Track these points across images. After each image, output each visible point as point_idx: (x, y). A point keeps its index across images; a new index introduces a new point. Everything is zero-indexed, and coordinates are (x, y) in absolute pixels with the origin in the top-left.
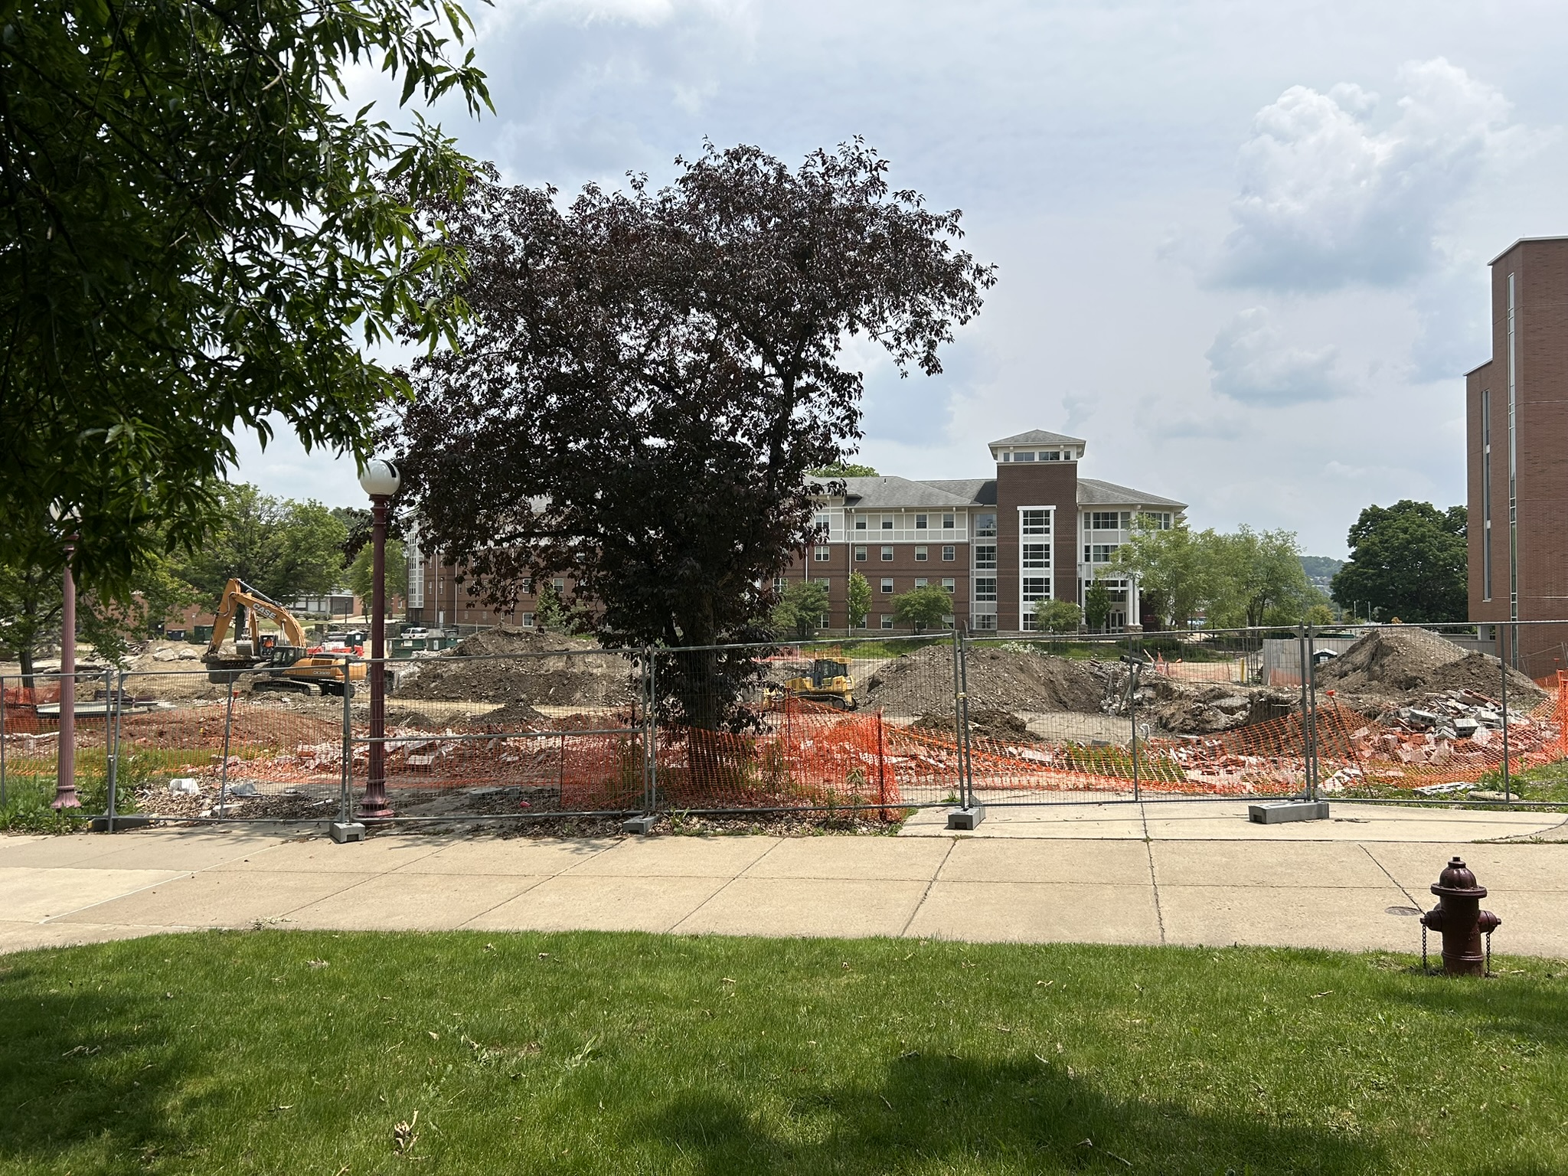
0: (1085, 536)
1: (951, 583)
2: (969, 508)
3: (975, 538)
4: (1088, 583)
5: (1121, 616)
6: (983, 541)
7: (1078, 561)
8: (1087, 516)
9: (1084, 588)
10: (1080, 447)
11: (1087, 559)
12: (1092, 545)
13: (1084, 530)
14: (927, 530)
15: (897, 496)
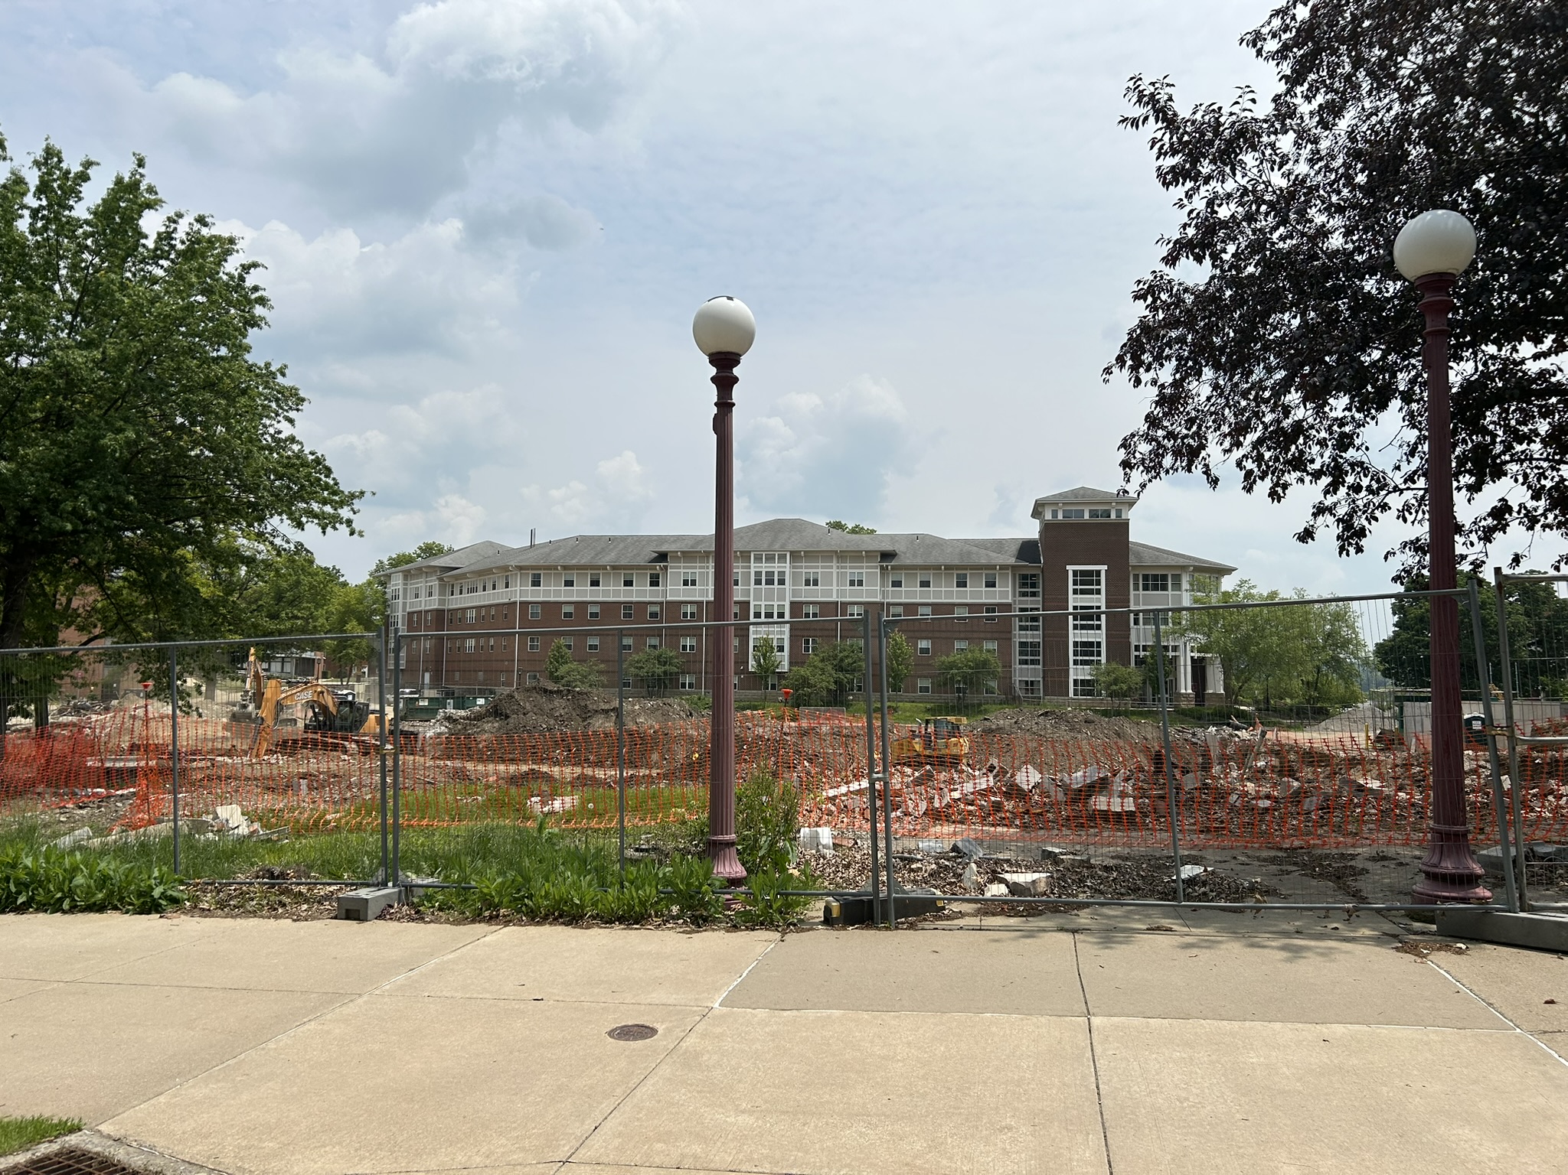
0: (1135, 598)
1: (993, 645)
2: (1013, 567)
3: (1018, 598)
4: (1137, 648)
6: (1026, 602)
7: (1131, 624)
8: (1136, 577)
9: (1134, 653)
11: (1136, 622)
13: (1133, 592)
14: (968, 589)
15: (934, 553)
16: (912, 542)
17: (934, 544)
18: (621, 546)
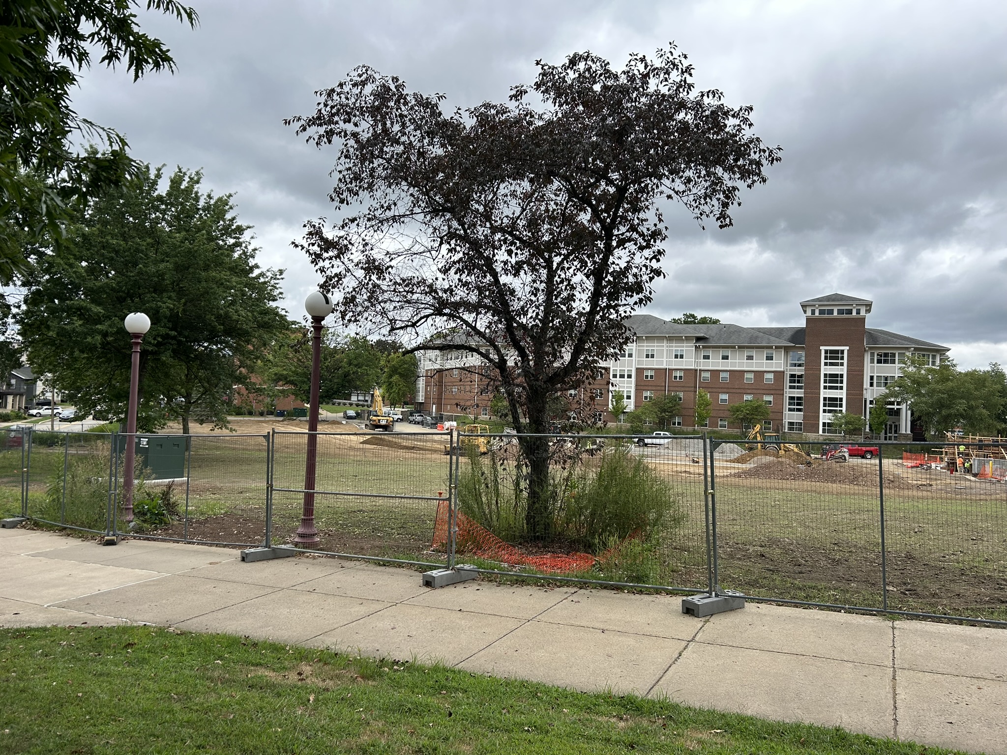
0: (871, 368)
1: (770, 398)
2: (785, 347)
3: (789, 368)
4: (871, 402)
5: (896, 426)
6: (794, 370)
7: (865, 387)
8: (872, 355)
9: (869, 406)
10: (868, 306)
11: (872, 385)
12: (875, 375)
13: (870, 365)
14: (754, 361)
15: (733, 337)
16: (721, 330)
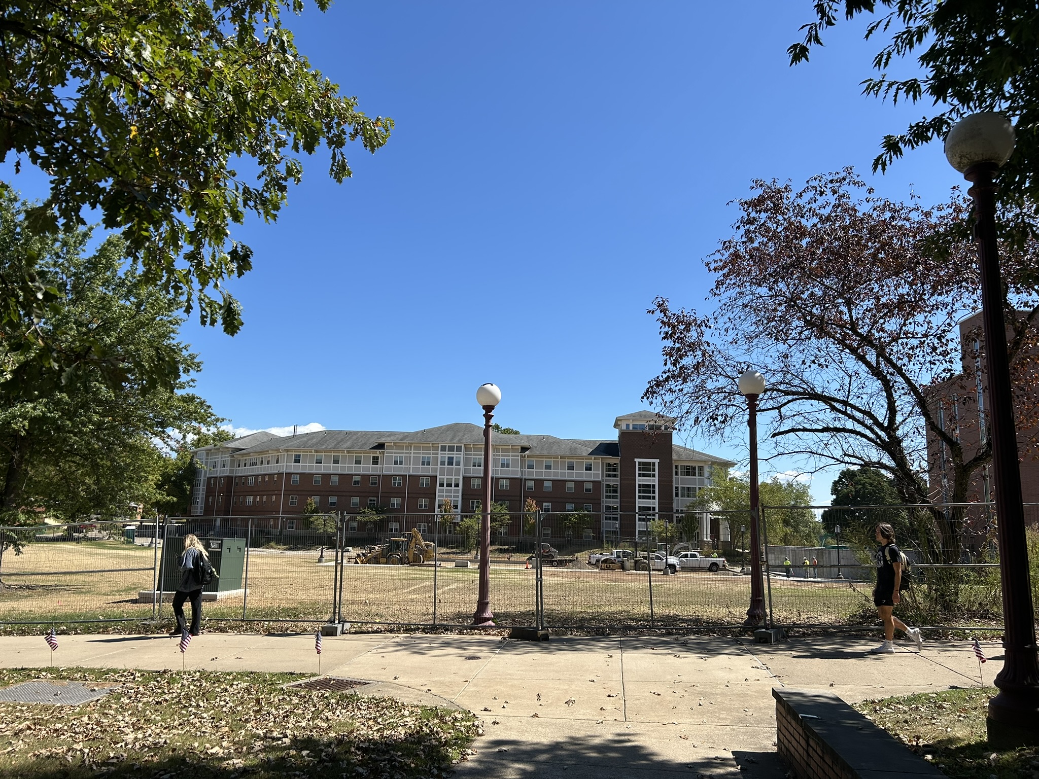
0: (676, 480)
1: (590, 508)
2: (602, 458)
3: (605, 478)
4: (677, 511)
6: (610, 481)
7: (672, 496)
8: (676, 467)
9: (675, 515)
11: (677, 495)
12: (680, 486)
13: (675, 477)
14: (575, 471)
15: (554, 448)
16: (540, 441)
17: (554, 443)
18: (354, 438)
